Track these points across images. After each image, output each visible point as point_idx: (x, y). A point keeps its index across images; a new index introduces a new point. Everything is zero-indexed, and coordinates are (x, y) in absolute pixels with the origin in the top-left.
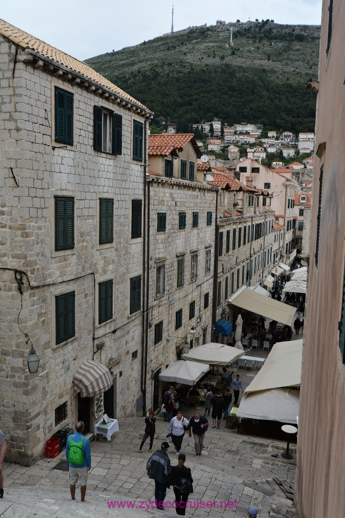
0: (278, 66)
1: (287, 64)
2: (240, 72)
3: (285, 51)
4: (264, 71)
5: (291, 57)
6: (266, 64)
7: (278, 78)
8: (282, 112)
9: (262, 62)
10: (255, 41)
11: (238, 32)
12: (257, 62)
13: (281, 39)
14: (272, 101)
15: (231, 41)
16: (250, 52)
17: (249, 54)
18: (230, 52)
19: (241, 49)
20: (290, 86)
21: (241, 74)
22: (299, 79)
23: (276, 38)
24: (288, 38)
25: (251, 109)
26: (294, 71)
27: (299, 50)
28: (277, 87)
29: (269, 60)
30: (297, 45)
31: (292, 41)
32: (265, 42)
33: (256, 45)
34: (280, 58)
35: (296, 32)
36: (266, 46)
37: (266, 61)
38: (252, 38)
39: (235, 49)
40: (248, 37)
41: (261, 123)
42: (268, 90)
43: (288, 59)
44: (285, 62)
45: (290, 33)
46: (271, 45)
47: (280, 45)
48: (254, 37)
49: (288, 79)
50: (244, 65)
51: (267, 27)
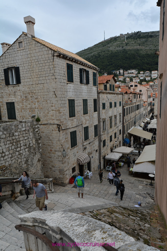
0: (143, 48)
2: (129, 51)
3: (146, 42)
4: (138, 50)
5: (148, 44)
6: (139, 47)
7: (143, 52)
8: (145, 64)
9: (137, 47)
10: (134, 40)
11: (128, 37)
12: (135, 47)
13: (144, 38)
14: (141, 61)
15: (126, 41)
16: (132, 44)
17: (132, 45)
18: (125, 45)
19: (129, 43)
20: (148, 54)
21: (129, 52)
22: (151, 51)
23: (142, 38)
24: (146, 37)
25: (134, 64)
26: (149, 49)
27: (151, 41)
28: (143, 55)
29: (140, 46)
30: (150, 39)
31: (148, 38)
32: (138, 39)
33: (135, 41)
34: (144, 45)
35: (149, 34)
36: (139, 41)
37: (139, 46)
38: (133, 38)
39: (127, 43)
40: (132, 38)
41: (137, 69)
42: (140, 57)
43: (147, 44)
44: (146, 46)
45: (147, 35)
46: (140, 40)
47: (144, 40)
49: (147, 52)
50: (131, 49)
51: (139, 34)
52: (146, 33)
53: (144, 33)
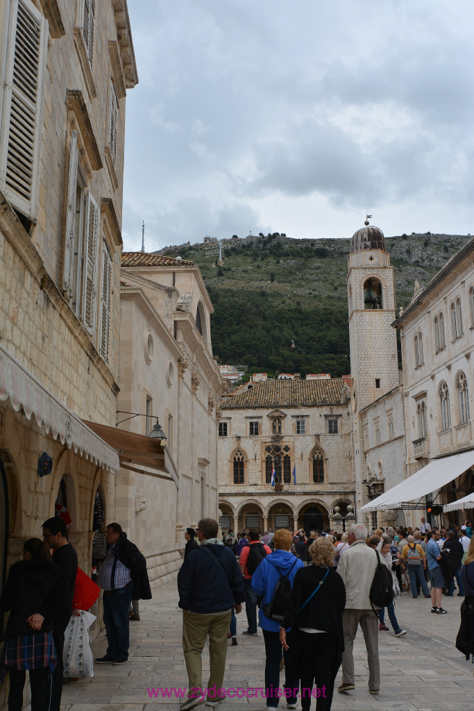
0: (285, 288)
1: (299, 286)
2: (226, 297)
3: (299, 269)
4: (263, 294)
5: (307, 276)
6: (267, 285)
7: (284, 302)
8: (283, 346)
9: (263, 284)
10: (255, 259)
11: (233, 249)
12: (255, 284)
13: (293, 255)
14: (268, 331)
15: (220, 260)
16: (245, 271)
17: (243, 274)
18: (215, 273)
19: (233, 269)
20: (300, 312)
21: (226, 299)
22: (316, 303)
23: (287, 255)
24: (304, 255)
25: (232, 343)
26: (310, 294)
27: (319, 267)
28: (279, 313)
29: (272, 280)
30: (317, 262)
31: (310, 257)
32: (271, 259)
33: (257, 263)
34: (290, 278)
35: (316, 247)
36: (271, 265)
37: (269, 282)
38: (251, 255)
39: (224, 270)
40: (246, 255)
41: (245, 363)
42: (265, 318)
43: (302, 279)
44: (298, 282)
45: (307, 248)
46: (278, 262)
47: (292, 262)
48: (255, 256)
49: (298, 303)
50: (234, 289)
51: (274, 242)
52: (304, 241)
53: (296, 240)
